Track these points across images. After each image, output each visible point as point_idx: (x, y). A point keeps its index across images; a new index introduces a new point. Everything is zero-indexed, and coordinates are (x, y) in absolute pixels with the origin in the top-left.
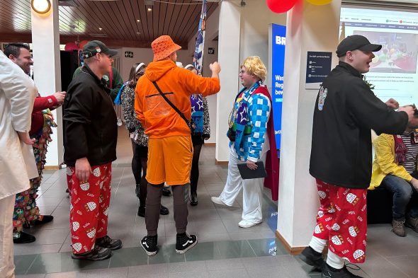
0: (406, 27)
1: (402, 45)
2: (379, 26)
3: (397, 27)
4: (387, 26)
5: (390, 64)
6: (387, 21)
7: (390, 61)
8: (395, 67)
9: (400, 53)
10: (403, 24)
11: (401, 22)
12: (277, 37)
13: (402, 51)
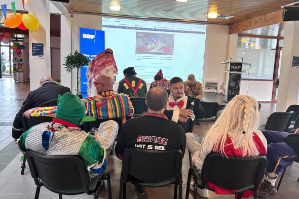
0: (166, 31)
1: (164, 40)
2: (150, 29)
3: (161, 30)
4: (155, 30)
5: (158, 50)
6: (155, 27)
7: (158, 48)
8: (161, 51)
9: (163, 44)
10: (164, 29)
11: (163, 28)
12: (84, 35)
13: (164, 43)
